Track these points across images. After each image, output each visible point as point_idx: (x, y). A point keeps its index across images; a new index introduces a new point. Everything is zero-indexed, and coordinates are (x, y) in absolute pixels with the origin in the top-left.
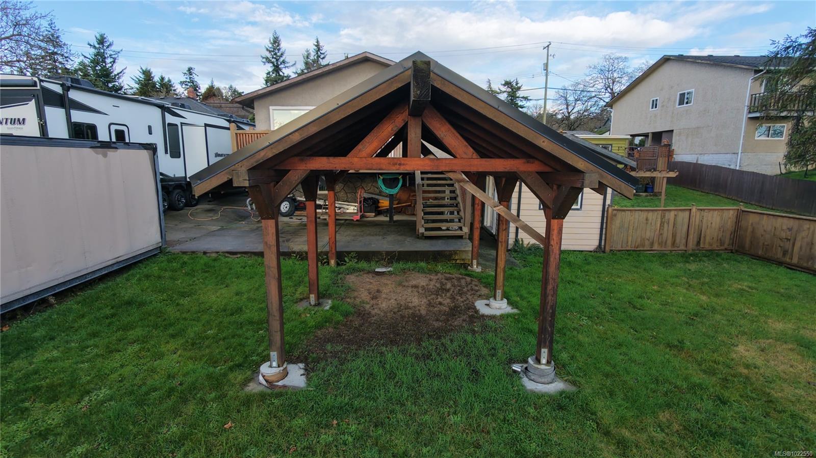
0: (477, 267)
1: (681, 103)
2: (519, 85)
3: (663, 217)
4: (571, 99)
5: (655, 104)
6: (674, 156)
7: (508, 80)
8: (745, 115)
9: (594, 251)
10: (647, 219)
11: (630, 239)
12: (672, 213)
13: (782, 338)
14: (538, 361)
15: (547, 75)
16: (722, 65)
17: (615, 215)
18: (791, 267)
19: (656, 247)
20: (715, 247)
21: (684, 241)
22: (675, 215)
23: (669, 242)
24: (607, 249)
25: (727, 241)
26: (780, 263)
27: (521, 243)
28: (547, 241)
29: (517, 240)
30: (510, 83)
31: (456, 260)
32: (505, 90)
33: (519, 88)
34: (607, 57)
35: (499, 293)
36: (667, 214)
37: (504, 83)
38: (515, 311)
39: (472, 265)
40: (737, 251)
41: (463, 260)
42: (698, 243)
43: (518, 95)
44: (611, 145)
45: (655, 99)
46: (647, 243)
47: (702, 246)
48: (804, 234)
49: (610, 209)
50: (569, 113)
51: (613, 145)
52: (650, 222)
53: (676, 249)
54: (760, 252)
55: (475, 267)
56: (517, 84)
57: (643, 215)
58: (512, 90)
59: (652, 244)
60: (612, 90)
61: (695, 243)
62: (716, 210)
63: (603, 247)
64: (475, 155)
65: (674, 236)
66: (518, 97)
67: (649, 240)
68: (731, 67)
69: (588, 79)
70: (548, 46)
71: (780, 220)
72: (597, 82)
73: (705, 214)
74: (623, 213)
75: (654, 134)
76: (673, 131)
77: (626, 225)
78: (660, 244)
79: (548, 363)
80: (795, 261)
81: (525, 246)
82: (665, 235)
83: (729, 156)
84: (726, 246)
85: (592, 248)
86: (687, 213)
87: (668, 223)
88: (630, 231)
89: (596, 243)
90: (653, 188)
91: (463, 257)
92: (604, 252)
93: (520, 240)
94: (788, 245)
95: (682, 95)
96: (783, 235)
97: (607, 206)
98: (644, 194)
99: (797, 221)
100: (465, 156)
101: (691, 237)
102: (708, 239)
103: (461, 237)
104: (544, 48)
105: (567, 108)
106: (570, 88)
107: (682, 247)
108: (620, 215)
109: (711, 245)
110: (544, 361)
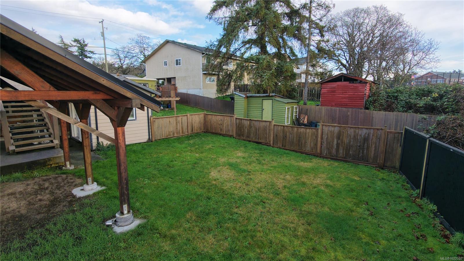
0: (70, 166)
1: (177, 64)
2: (85, 43)
3: (176, 120)
4: (122, 56)
5: (166, 64)
6: (178, 90)
7: (76, 38)
8: (202, 73)
9: (147, 142)
10: (170, 122)
11: (163, 132)
12: (180, 117)
13: (224, 165)
14: (122, 213)
15: (104, 40)
16: (190, 49)
17: (155, 121)
18: (224, 135)
19: (175, 135)
20: (198, 131)
21: (187, 130)
22: (182, 118)
23: (181, 132)
24: (153, 140)
25: (202, 128)
26: (220, 134)
27: (101, 144)
28: (116, 141)
29: (98, 143)
30: (79, 41)
31: (51, 165)
32: (75, 45)
33: (86, 45)
34: (139, 35)
35: (90, 180)
36: (178, 118)
37: (74, 40)
38: (104, 188)
39: (66, 166)
40: (206, 132)
41: (57, 163)
42: (192, 130)
43: (86, 49)
44: (148, 84)
45: (165, 61)
46: (171, 133)
47: (194, 131)
48: (225, 121)
49: (152, 118)
50: (122, 64)
51: (149, 84)
52: (171, 123)
53: (184, 134)
54: (214, 131)
55: (69, 166)
56: (84, 42)
57: (168, 120)
58: (81, 45)
59: (174, 134)
60: (144, 54)
61: (191, 130)
62: (196, 114)
63: (151, 139)
64: (52, 88)
65: (182, 128)
66: (86, 51)
67: (172, 132)
68: (194, 50)
69: (130, 46)
70: (102, 22)
71: (218, 116)
72: (135, 48)
73: (193, 116)
74: (158, 120)
75: (167, 79)
76: (175, 78)
77: (161, 126)
78: (177, 133)
79: (129, 212)
80: (224, 133)
81: (105, 146)
82: (178, 129)
83: (198, 90)
84: (202, 130)
85: (145, 140)
86: (186, 117)
87: (179, 123)
88: (163, 129)
89: (147, 137)
90: (170, 106)
91: (58, 161)
92: (152, 141)
93: (101, 143)
94: (221, 127)
95: (177, 60)
96: (220, 123)
97: (150, 117)
98: (167, 109)
99: (223, 117)
100: (43, 89)
101: (189, 128)
102: (195, 128)
103: (53, 148)
104: (100, 22)
105: (120, 61)
106: (120, 50)
107: (186, 133)
108: (156, 120)
109: (197, 130)
110: (125, 212)
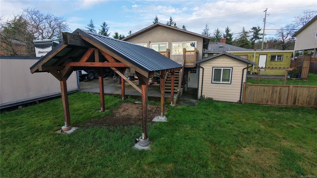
3: (273, 89)
11: (255, 99)
17: (247, 87)
20: (305, 105)
21: (285, 101)
22: (280, 89)
23: (277, 101)
24: (244, 102)
27: (203, 97)
42: (294, 103)
47: (297, 104)
49: (245, 84)
52: (266, 91)
53: (281, 105)
57: (263, 88)
62: (305, 87)
63: (241, 101)
65: (280, 99)
67: (265, 100)
73: (299, 89)
74: (251, 86)
77: (253, 92)
78: (271, 102)
82: (274, 98)
84: (312, 105)
85: (236, 101)
86: (287, 88)
87: (276, 92)
88: (255, 95)
89: (238, 99)
101: (290, 99)
102: (300, 101)
103: (176, 93)
107: (285, 104)
108: (249, 87)
109: (302, 104)
